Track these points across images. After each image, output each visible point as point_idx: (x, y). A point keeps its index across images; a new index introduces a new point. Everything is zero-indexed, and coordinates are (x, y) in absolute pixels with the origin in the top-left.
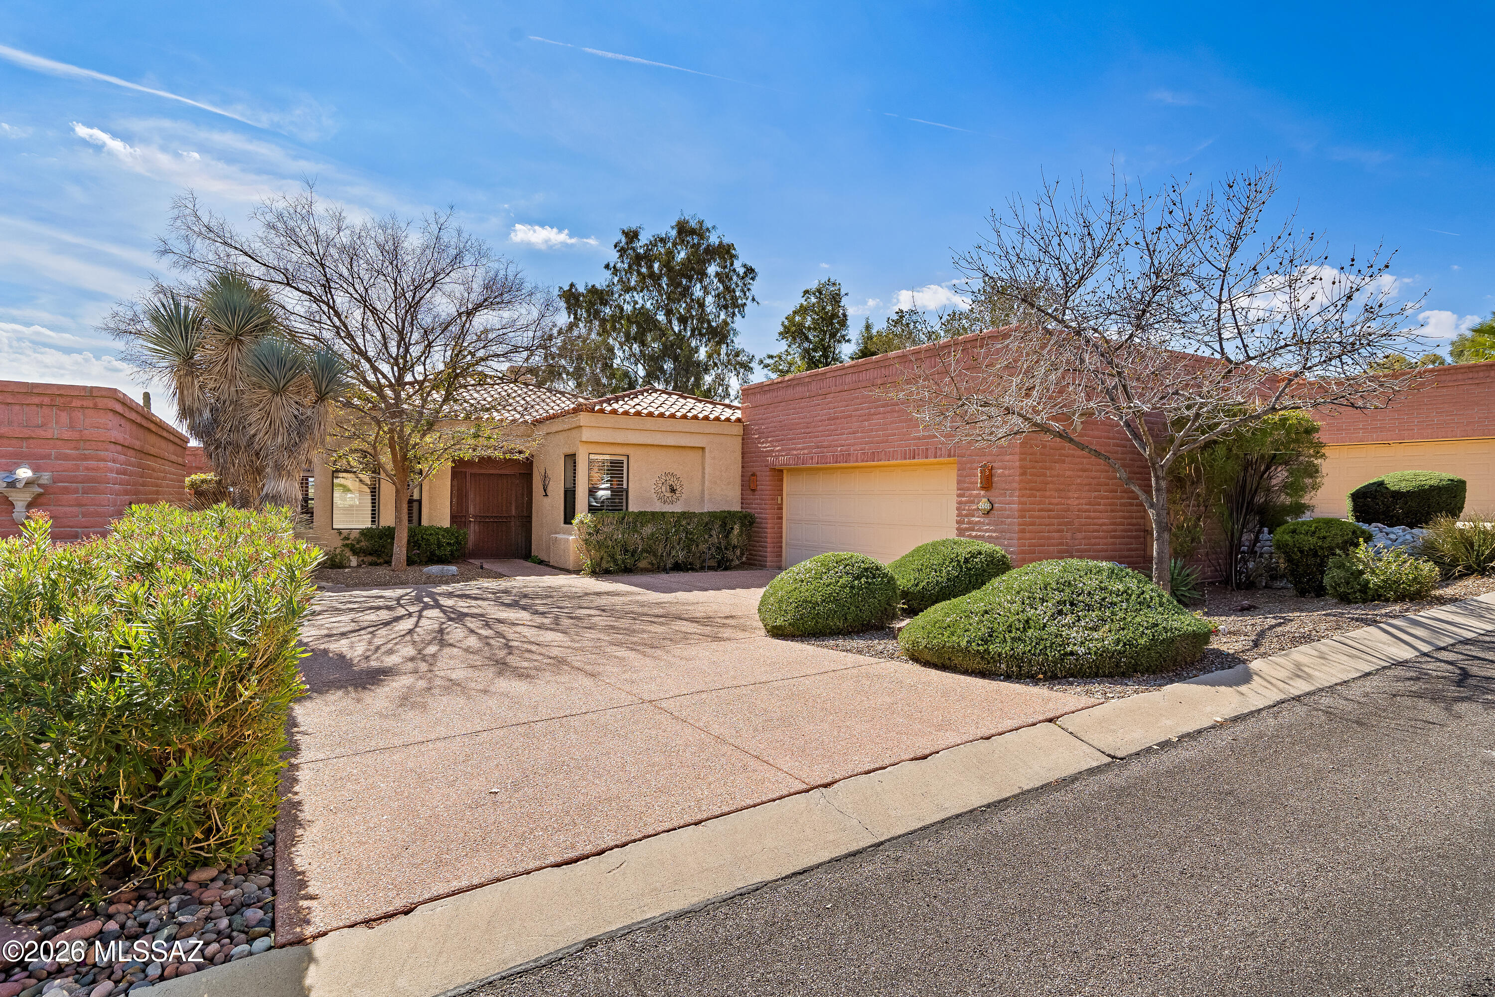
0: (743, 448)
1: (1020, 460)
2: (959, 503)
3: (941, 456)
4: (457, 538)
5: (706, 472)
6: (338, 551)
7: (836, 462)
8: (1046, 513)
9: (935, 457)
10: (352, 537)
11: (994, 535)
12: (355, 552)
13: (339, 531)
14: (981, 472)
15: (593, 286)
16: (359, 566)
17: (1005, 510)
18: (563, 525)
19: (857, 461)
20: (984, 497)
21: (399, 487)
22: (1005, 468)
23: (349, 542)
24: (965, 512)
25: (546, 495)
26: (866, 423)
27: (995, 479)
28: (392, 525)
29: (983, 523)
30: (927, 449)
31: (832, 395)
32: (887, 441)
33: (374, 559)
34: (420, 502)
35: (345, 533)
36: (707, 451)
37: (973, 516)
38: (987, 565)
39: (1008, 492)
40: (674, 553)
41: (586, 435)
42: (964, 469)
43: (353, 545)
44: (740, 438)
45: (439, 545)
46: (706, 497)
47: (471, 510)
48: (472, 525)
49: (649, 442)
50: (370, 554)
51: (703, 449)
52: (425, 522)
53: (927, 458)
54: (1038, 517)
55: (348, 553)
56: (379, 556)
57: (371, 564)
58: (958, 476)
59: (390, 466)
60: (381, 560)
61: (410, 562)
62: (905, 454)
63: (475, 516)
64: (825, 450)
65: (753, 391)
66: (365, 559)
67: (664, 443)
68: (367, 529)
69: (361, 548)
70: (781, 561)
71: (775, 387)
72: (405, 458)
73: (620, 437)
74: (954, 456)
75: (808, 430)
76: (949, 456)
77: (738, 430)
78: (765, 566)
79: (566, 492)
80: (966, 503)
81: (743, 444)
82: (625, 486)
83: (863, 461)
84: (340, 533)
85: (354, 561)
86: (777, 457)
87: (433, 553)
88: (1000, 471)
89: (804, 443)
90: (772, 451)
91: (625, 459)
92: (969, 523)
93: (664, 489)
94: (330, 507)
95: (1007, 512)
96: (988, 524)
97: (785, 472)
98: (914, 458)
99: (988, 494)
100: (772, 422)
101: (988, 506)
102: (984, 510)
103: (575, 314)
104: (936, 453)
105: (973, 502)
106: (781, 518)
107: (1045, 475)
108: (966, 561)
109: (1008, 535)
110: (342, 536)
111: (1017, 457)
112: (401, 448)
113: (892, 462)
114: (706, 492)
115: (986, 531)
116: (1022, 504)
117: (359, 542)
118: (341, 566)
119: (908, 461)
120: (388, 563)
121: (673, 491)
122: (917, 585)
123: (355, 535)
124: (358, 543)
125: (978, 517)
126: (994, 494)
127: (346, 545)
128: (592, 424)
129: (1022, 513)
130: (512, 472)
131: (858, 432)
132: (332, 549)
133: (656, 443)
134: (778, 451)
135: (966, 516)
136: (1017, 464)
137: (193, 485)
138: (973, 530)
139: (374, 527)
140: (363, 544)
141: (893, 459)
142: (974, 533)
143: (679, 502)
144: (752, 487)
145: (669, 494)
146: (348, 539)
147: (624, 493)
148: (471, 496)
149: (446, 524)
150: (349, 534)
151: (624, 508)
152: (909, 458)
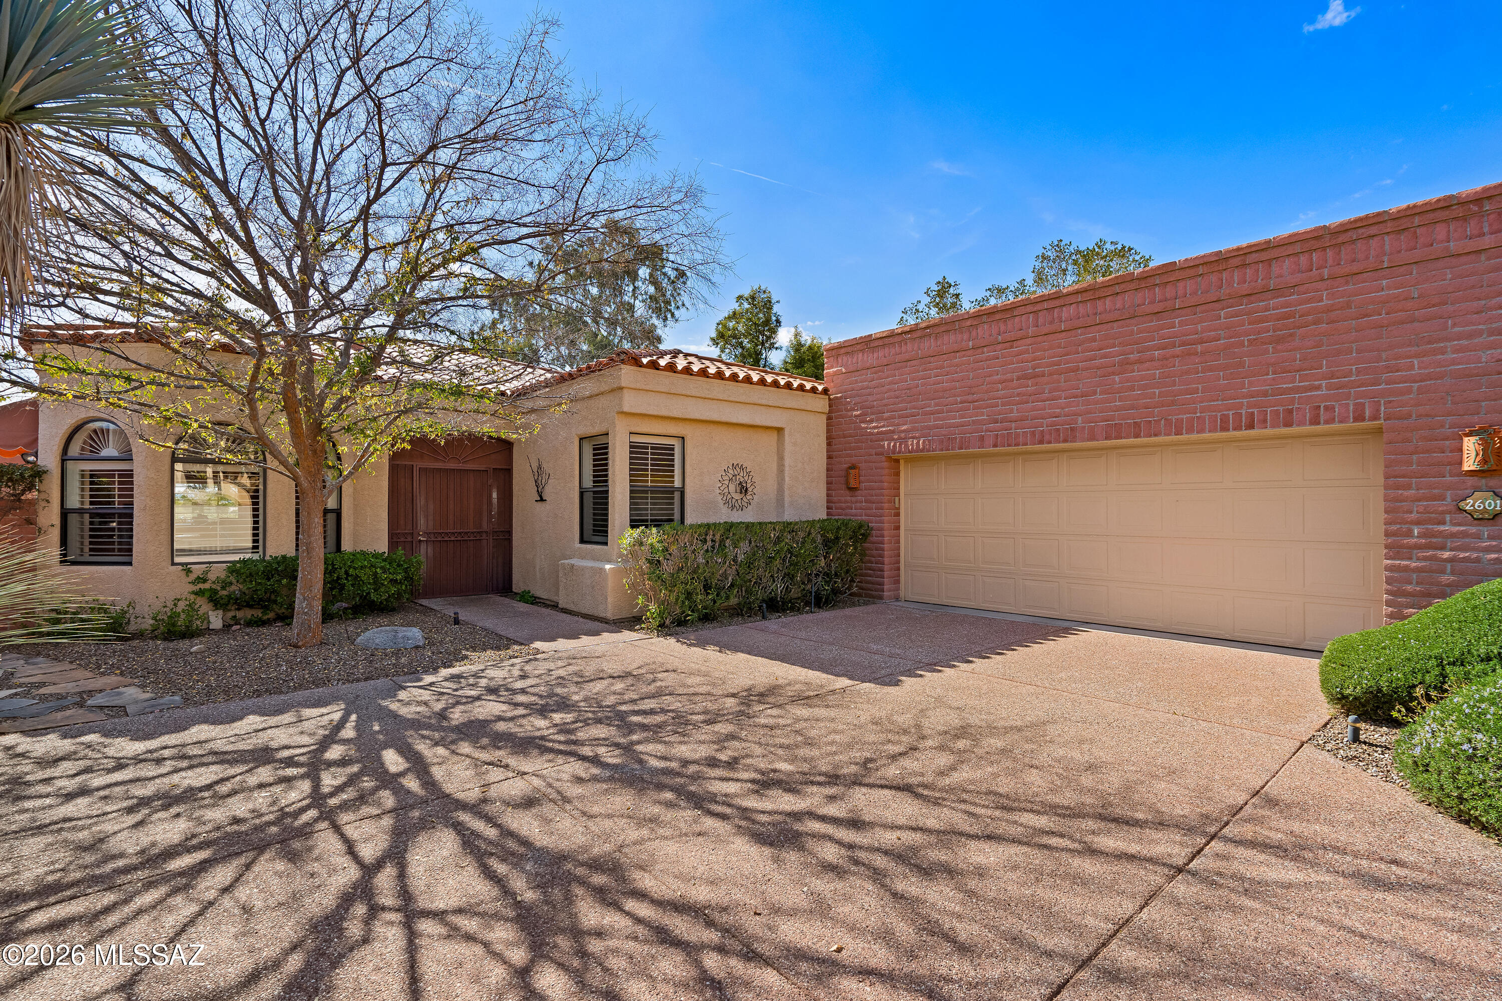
0: (828, 431)
2: (1395, 500)
4: (406, 570)
5: (786, 463)
6: (182, 605)
7: (1041, 442)
9: (1316, 423)
10: (212, 576)
12: (216, 602)
13: (187, 569)
14: (1480, 444)
16: (227, 627)
18: (578, 545)
19: (1092, 439)
21: (305, 484)
23: (207, 586)
24: (1411, 516)
25: (542, 500)
26: (1117, 378)
28: (291, 553)
29: (1477, 536)
31: (1028, 341)
32: (1173, 403)
33: (258, 613)
34: (339, 513)
35: (198, 570)
36: (787, 432)
37: (1441, 523)
40: (771, 586)
41: (630, 402)
42: (1406, 441)
43: (215, 592)
44: (824, 417)
45: (377, 583)
46: (787, 499)
47: (422, 524)
48: (423, 547)
49: (715, 417)
50: (251, 607)
51: (780, 430)
52: (347, 546)
53: (1288, 425)
55: (204, 606)
56: (266, 608)
57: (249, 624)
58: (1388, 453)
59: (287, 447)
60: (271, 615)
61: (327, 617)
63: (427, 534)
64: (1014, 424)
65: (849, 349)
66: (240, 614)
67: (734, 421)
68: (244, 562)
69: (229, 596)
70: (898, 589)
71: (897, 339)
72: (317, 428)
73: (677, 408)
74: (1375, 419)
75: (970, 397)
77: (821, 404)
78: (881, 598)
79: (582, 494)
80: (1417, 499)
81: (828, 425)
82: (677, 484)
84: (188, 571)
85: (216, 620)
86: (903, 440)
87: (365, 598)
89: (962, 417)
90: (893, 432)
91: (676, 443)
93: (732, 488)
94: (166, 525)
96: (1490, 538)
97: (902, 462)
98: (1251, 428)
99: (1492, 482)
100: (890, 390)
102: (1484, 511)
103: (500, 311)
105: (1439, 498)
106: (898, 528)
110: (193, 577)
112: (309, 411)
113: (1188, 437)
114: (787, 493)
117: (225, 584)
118: (189, 634)
119: (1232, 434)
120: (286, 618)
121: (744, 490)
123: (218, 572)
124: (223, 588)
125: (1459, 525)
127: (199, 593)
128: (638, 386)
130: (483, 467)
131: (1095, 393)
132: (170, 604)
133: (724, 419)
134: (904, 431)
135: (1417, 522)
139: (256, 557)
140: (233, 588)
141: (1191, 431)
142: (1447, 554)
143: (750, 507)
144: (852, 484)
145: (737, 496)
146: (205, 581)
147: (677, 495)
148: (420, 502)
149: (382, 546)
150: (206, 572)
151: (677, 516)
152: (1238, 429)
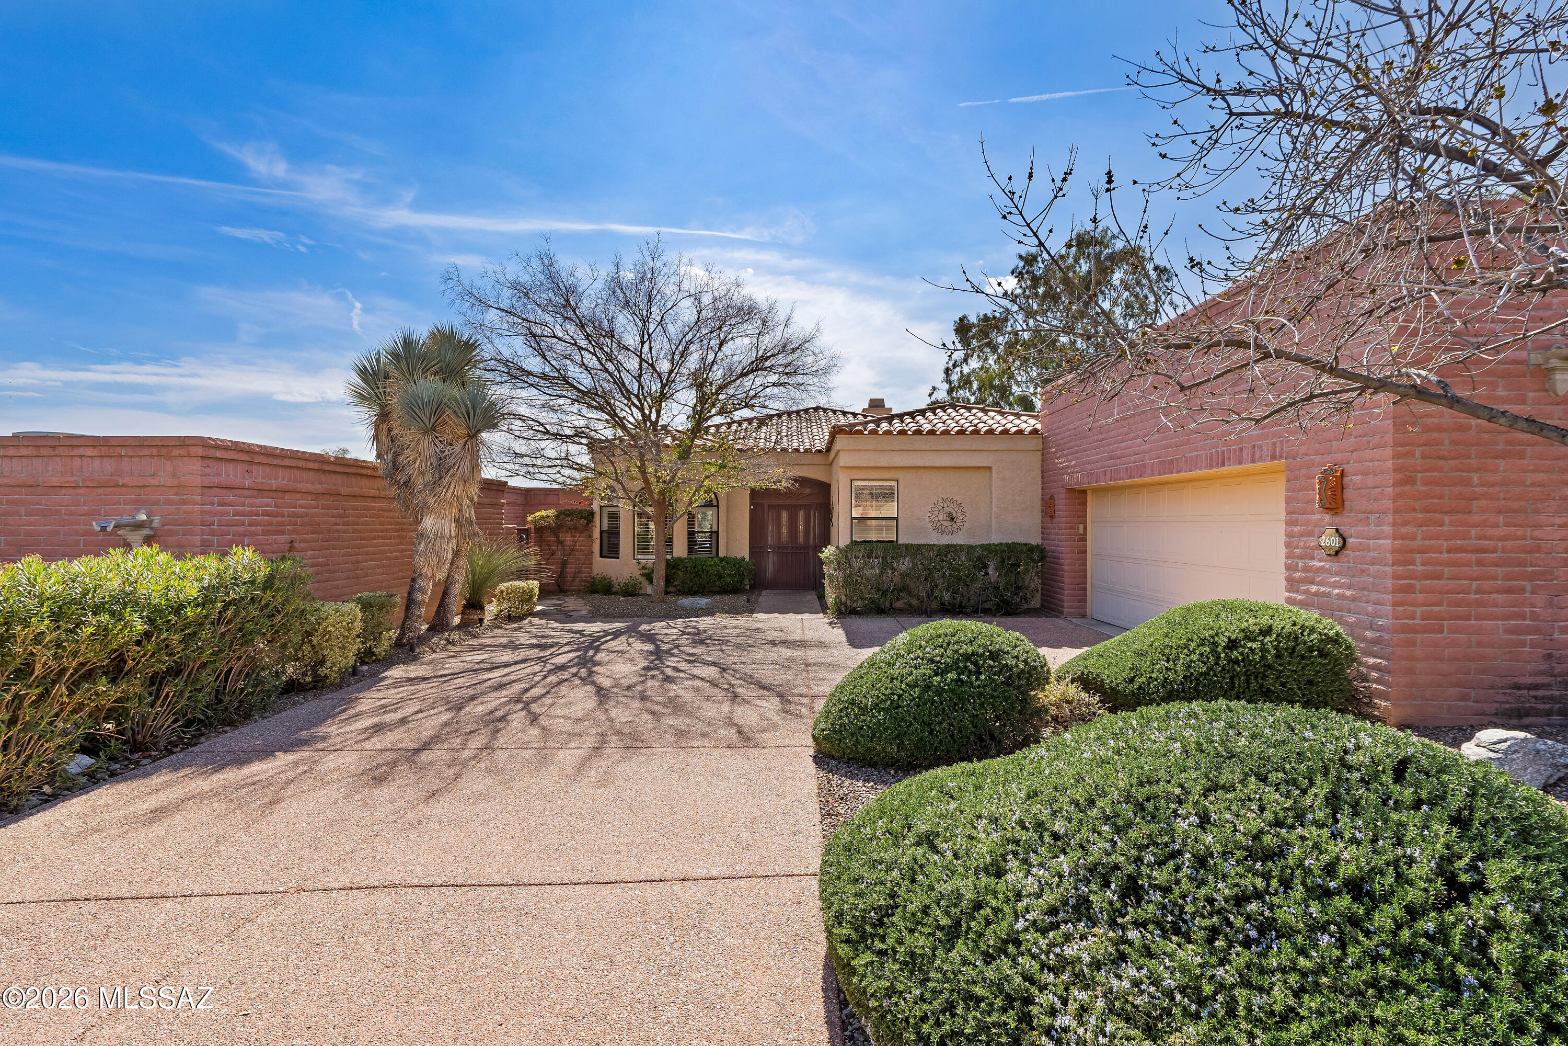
0: (1042, 466)
1: (1396, 456)
2: (1289, 535)
3: (1261, 459)
5: (994, 495)
7: (1130, 477)
8: (1473, 557)
9: (1253, 461)
10: (648, 566)
11: (1348, 593)
12: (650, 581)
14: (1320, 483)
15: (985, 315)
17: (1369, 550)
19: (1153, 475)
20: (1330, 525)
22: (1365, 474)
23: (648, 572)
24: (1298, 551)
25: (832, 525)
27: (1348, 494)
28: (686, 556)
29: (1328, 571)
30: (1241, 450)
34: (717, 533)
35: (643, 563)
36: (994, 470)
37: (1313, 558)
38: (1278, 656)
39: (1373, 517)
40: (937, 593)
41: (845, 460)
42: (1296, 478)
44: (1040, 454)
46: (994, 526)
47: (770, 541)
48: (770, 556)
49: (919, 463)
51: (990, 468)
52: (721, 553)
53: (1240, 463)
54: (1450, 564)
55: (646, 582)
58: (1288, 490)
62: (1211, 459)
63: (772, 547)
64: (1118, 461)
65: (1049, 394)
67: (938, 465)
70: (1085, 607)
73: (884, 460)
74: (1281, 457)
75: (1101, 437)
76: (1274, 457)
77: (1036, 443)
78: (1062, 613)
80: (1302, 535)
81: (1042, 461)
83: (1159, 474)
84: (639, 563)
85: (649, 590)
86: (1072, 474)
88: (1357, 478)
90: (1069, 467)
91: (895, 484)
92: (1306, 569)
93: (940, 517)
94: (631, 539)
95: (1371, 554)
96: (1337, 574)
97: (1089, 493)
98: (1223, 465)
99: (1337, 519)
100: (1068, 430)
101: (1336, 542)
102: (1330, 548)
104: (1253, 455)
105: (1310, 534)
106: (1085, 552)
107: (1467, 482)
108: (1233, 644)
109: (1374, 596)
110: (641, 566)
111: (1389, 452)
113: (1195, 474)
114: (993, 520)
115: (1335, 585)
116: (1403, 538)
119: (1216, 471)
121: (952, 519)
122: (1132, 680)
125: (1321, 560)
126: (1347, 522)
127: (643, 575)
128: (850, 447)
129: (1403, 556)
134: (1073, 466)
135: (1301, 557)
136: (1390, 463)
137: (535, 521)
138: (1313, 583)
139: (671, 557)
141: (1196, 468)
142: (1314, 589)
143: (959, 533)
144: (1052, 513)
145: (948, 524)
146: (645, 568)
148: (769, 527)
149: (745, 555)
150: (646, 564)
152: (1217, 466)
